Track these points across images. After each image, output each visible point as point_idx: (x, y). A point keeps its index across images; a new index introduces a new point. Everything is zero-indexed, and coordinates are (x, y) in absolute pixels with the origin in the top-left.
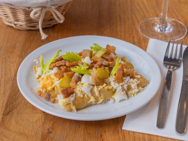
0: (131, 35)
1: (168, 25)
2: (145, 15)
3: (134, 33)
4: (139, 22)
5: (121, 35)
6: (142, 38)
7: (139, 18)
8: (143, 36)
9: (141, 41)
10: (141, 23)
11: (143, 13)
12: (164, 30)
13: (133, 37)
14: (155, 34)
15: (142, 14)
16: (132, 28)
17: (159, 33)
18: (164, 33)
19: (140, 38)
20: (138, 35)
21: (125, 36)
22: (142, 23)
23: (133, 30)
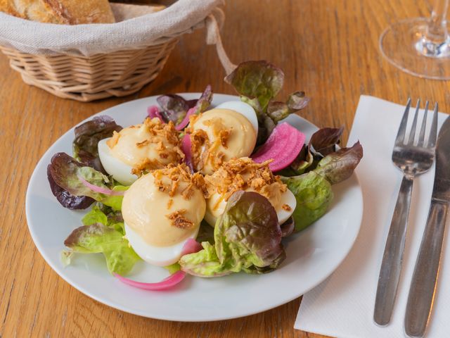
0: (363, 61)
1: (447, 38)
2: (393, 10)
3: (369, 55)
4: (379, 29)
5: (340, 62)
6: (386, 69)
7: (378, 19)
8: (389, 63)
9: (385, 77)
10: (384, 31)
11: (389, 6)
12: (436, 51)
13: (368, 67)
14: (416, 60)
15: (386, 9)
16: (365, 44)
17: (426, 57)
18: (435, 59)
19: (382, 70)
20: (378, 61)
21: (349, 63)
22: (388, 32)
23: (366, 50)
